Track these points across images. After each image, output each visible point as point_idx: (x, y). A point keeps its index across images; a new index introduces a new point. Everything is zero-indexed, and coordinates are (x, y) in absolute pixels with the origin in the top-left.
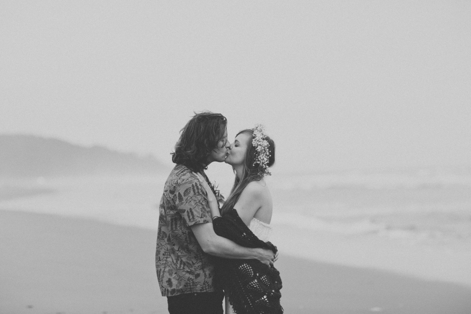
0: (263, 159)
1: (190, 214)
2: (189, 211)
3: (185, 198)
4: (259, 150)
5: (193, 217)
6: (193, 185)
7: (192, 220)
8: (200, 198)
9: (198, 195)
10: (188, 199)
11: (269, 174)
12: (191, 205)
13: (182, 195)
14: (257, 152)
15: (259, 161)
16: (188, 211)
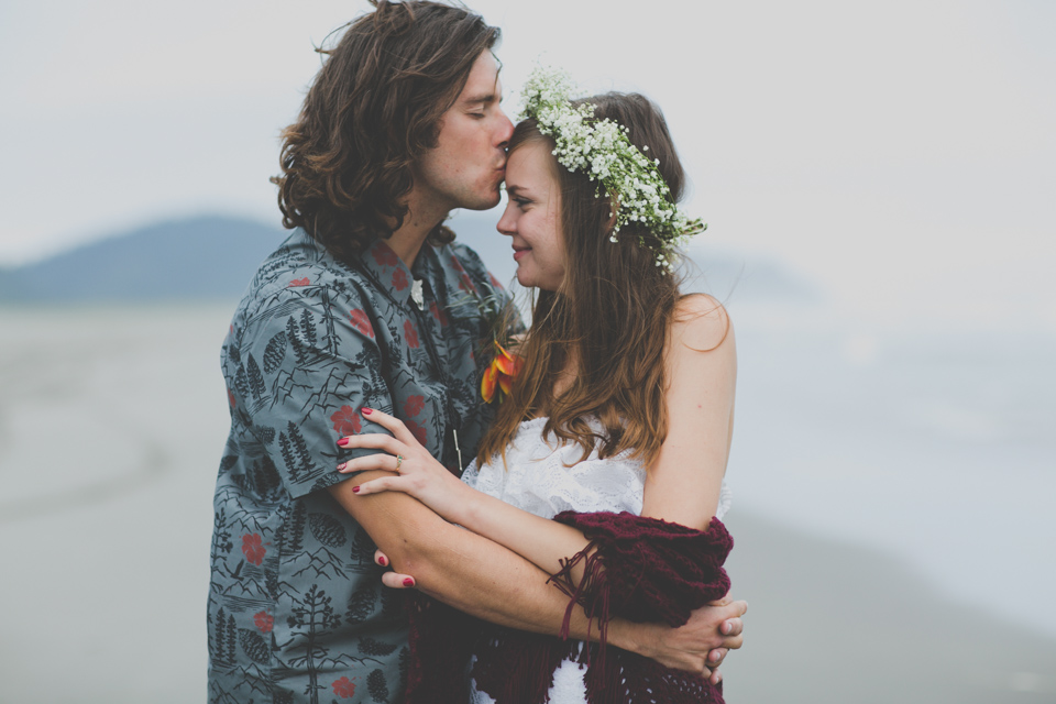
0: (639, 191)
1: (293, 449)
2: (287, 433)
3: (268, 379)
4: (606, 173)
5: (305, 461)
6: (291, 320)
7: (303, 473)
8: (324, 374)
9: (314, 362)
10: (280, 384)
11: (696, 227)
12: (293, 408)
13: (261, 366)
14: (601, 185)
15: (628, 211)
16: (282, 436)
